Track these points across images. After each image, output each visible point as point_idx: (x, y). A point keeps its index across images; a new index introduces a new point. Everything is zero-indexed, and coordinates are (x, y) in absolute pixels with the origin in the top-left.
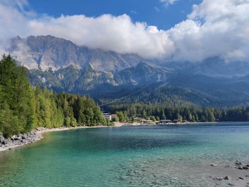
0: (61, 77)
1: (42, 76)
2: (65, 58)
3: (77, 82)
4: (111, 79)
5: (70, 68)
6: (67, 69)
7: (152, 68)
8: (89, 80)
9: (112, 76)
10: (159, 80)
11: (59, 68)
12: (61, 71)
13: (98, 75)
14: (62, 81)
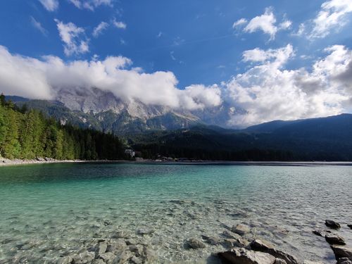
0: (101, 119)
1: (83, 117)
2: (106, 104)
3: (114, 124)
4: (144, 124)
5: (110, 113)
6: (107, 112)
7: (178, 117)
8: (125, 124)
9: (145, 122)
10: (183, 127)
11: (100, 111)
12: (101, 114)
13: (133, 119)
14: (102, 123)
